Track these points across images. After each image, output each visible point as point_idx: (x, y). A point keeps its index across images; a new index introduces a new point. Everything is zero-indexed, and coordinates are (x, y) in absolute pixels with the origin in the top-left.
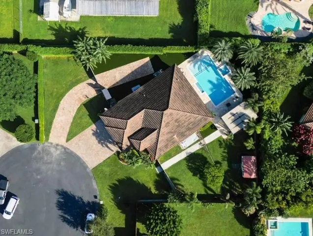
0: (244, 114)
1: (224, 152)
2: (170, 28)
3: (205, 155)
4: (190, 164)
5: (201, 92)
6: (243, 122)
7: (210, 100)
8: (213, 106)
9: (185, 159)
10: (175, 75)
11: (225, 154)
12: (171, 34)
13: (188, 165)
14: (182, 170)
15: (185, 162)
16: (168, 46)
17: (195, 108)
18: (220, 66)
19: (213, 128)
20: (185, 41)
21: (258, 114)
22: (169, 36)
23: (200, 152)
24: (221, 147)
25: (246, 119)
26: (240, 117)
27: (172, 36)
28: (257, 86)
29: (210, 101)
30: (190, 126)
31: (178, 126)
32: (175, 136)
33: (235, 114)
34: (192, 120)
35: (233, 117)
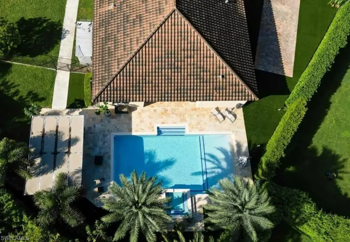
0: (54, 166)
1: (16, 93)
2: (336, 157)
3: (40, 58)
4: (44, 25)
5: (161, 126)
6: (41, 153)
7: (134, 133)
8: (118, 130)
9: (60, 24)
10: (235, 78)
11: (13, 91)
12: (320, 151)
13: (45, 21)
14: (46, 8)
15: (55, 19)
16: (307, 112)
17: (140, 70)
18: (194, 204)
19: (75, 103)
20: (291, 169)
21: (30, 198)
22: (319, 142)
23: (52, 53)
24: (30, 93)
25: (42, 163)
26: (56, 153)
27: (314, 150)
28: (93, 228)
29: (130, 130)
30: (111, 44)
31: (126, 18)
32: (111, 7)
33: (69, 147)
34: (120, 52)
35: (66, 138)
